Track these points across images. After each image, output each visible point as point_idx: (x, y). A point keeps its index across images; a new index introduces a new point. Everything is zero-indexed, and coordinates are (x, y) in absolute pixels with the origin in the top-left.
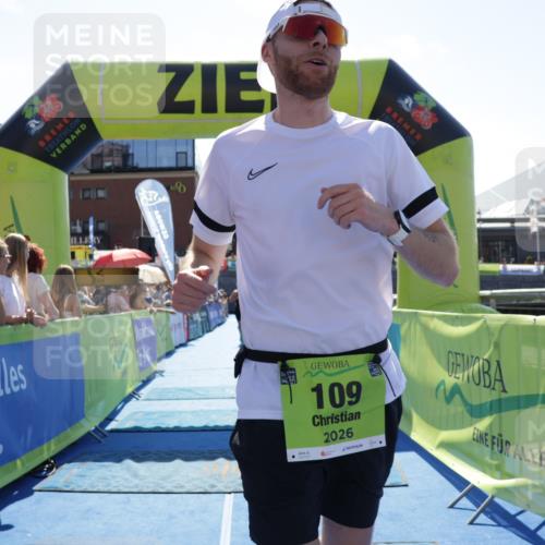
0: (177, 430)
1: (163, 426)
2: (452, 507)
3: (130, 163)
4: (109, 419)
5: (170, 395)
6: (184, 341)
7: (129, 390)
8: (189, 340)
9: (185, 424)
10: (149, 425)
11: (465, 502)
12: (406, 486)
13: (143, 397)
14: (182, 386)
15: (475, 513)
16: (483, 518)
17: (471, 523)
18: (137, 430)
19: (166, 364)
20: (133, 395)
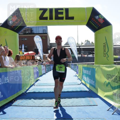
0: (44, 92)
1: (40, 92)
2: (108, 110)
3: (32, 32)
4: (28, 90)
5: (42, 85)
6: (45, 73)
7: (32, 84)
8: (46, 73)
9: (45, 91)
10: (37, 91)
11: (111, 109)
12: (97, 105)
13: (36, 85)
15: (113, 112)
16: (115, 113)
17: (113, 114)
18: (34, 93)
19: (40, 78)
20: (33, 85)
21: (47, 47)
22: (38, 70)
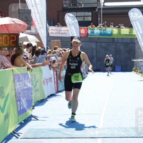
5: (43, 135)
6: (54, 92)
7: (10, 131)
13: (21, 136)
14: (52, 128)
19: (37, 111)
20: (14, 134)
21: (63, 4)
22: (32, 85)
